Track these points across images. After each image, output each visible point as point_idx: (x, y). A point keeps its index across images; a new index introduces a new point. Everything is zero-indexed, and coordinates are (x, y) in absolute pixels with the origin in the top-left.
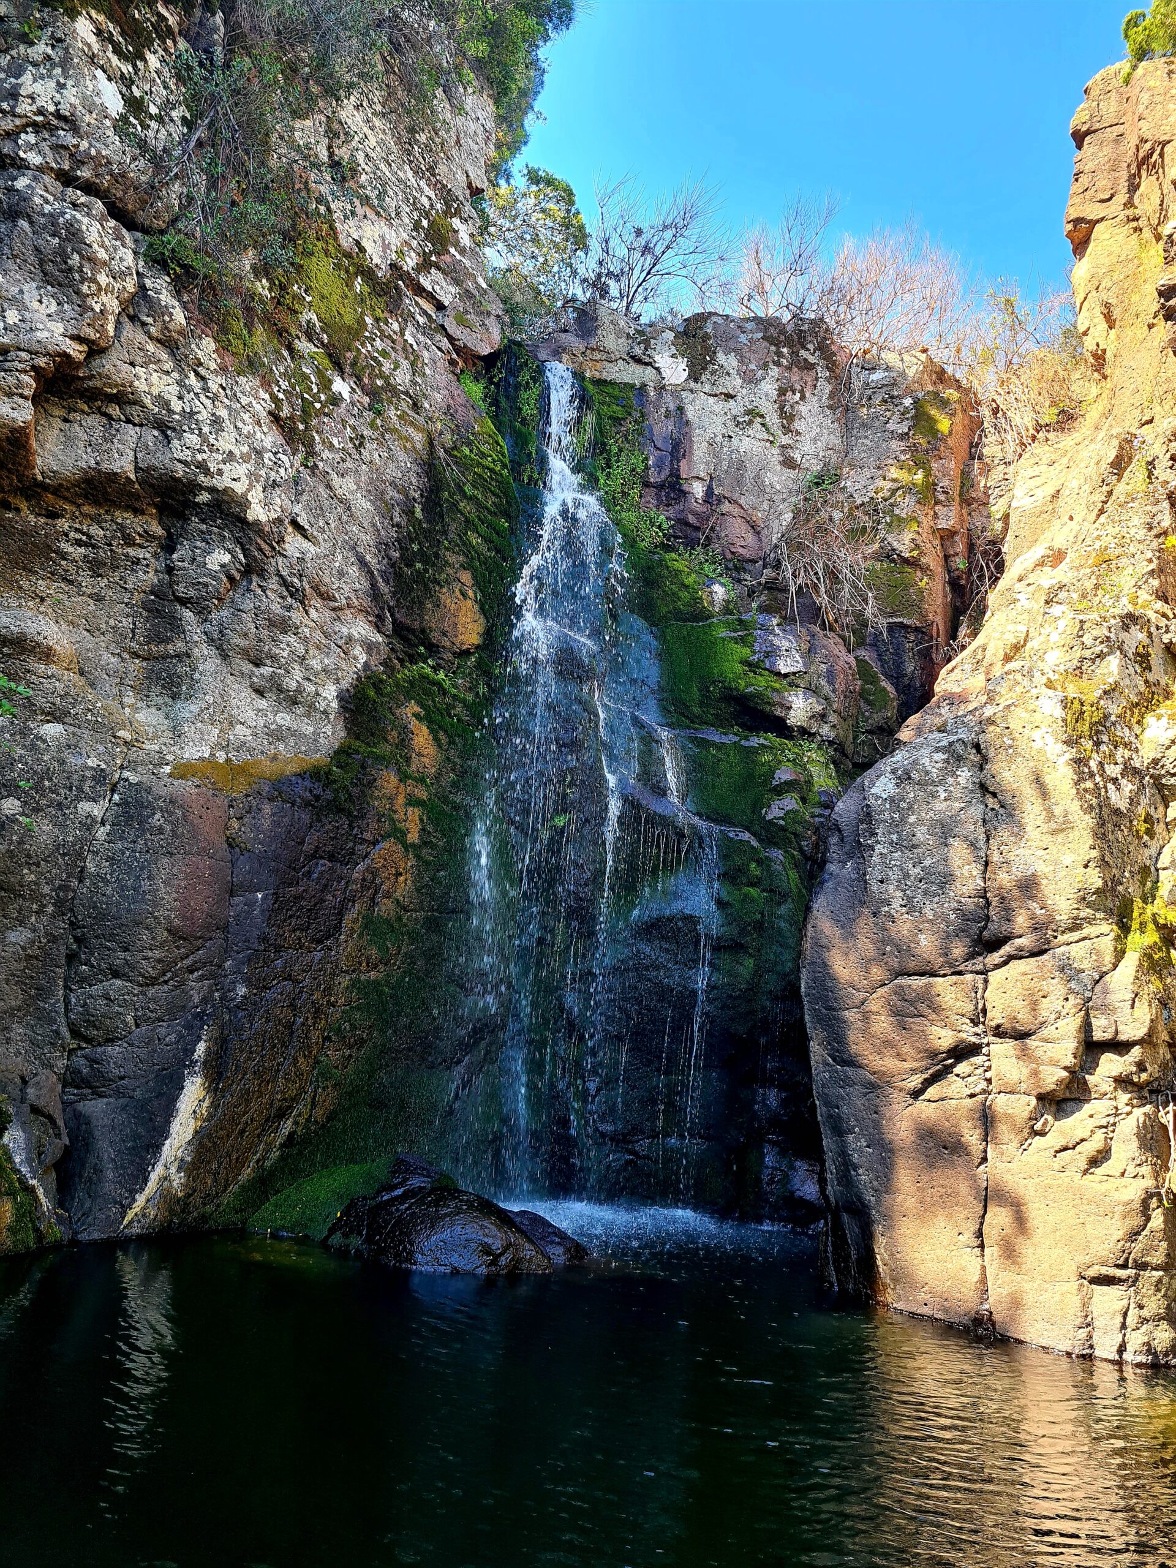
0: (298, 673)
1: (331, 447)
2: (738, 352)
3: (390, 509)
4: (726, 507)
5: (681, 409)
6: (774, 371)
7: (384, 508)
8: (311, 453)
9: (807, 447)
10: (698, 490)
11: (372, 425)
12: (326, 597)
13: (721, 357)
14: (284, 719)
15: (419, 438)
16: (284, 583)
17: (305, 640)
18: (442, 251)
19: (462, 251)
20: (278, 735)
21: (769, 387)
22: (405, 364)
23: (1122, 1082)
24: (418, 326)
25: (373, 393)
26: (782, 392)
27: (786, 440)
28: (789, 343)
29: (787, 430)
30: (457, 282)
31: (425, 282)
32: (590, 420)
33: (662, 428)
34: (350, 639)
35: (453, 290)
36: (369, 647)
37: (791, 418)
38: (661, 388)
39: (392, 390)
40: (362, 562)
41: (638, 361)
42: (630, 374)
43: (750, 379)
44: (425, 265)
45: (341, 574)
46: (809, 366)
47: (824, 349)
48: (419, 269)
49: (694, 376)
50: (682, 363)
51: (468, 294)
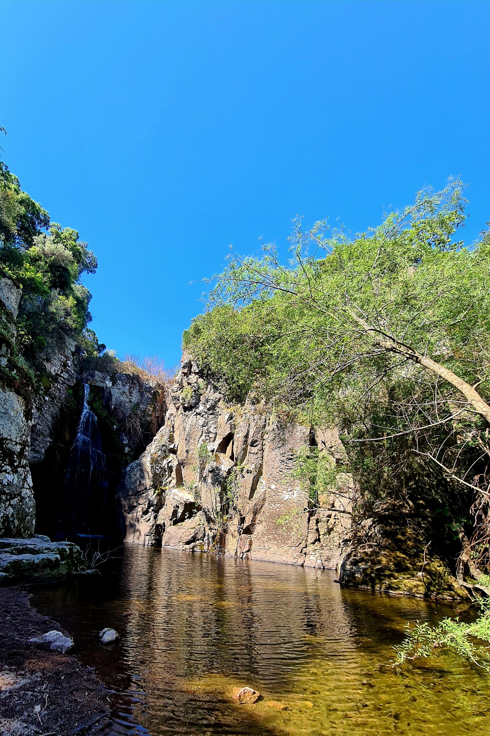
0: (38, 447)
1: (44, 410)
2: (122, 381)
3: (54, 418)
4: (118, 410)
5: (110, 392)
6: (128, 384)
7: (53, 418)
8: (42, 411)
9: (134, 399)
10: (113, 407)
11: (52, 404)
12: (43, 435)
13: (118, 381)
14: (35, 455)
15: (59, 404)
16: (36, 433)
17: (39, 442)
18: (65, 368)
19: (69, 367)
20: (35, 457)
21: (127, 387)
22: (58, 392)
23: (153, 510)
24: (60, 384)
25: (52, 398)
26: (130, 388)
27: (130, 397)
28: (131, 379)
29: (130, 396)
30: (68, 373)
31: (62, 375)
32: (92, 394)
33: (107, 395)
34: (47, 441)
35: (67, 375)
36: (50, 442)
37: (131, 393)
38: (107, 387)
39: (55, 397)
40: (49, 428)
41: (102, 382)
42: (101, 385)
43: (123, 386)
44: (62, 372)
45: (46, 431)
46: (135, 384)
47: (138, 381)
48: (61, 373)
49: (113, 385)
50: (111, 383)
51: (70, 375)
